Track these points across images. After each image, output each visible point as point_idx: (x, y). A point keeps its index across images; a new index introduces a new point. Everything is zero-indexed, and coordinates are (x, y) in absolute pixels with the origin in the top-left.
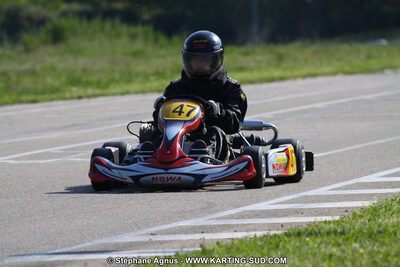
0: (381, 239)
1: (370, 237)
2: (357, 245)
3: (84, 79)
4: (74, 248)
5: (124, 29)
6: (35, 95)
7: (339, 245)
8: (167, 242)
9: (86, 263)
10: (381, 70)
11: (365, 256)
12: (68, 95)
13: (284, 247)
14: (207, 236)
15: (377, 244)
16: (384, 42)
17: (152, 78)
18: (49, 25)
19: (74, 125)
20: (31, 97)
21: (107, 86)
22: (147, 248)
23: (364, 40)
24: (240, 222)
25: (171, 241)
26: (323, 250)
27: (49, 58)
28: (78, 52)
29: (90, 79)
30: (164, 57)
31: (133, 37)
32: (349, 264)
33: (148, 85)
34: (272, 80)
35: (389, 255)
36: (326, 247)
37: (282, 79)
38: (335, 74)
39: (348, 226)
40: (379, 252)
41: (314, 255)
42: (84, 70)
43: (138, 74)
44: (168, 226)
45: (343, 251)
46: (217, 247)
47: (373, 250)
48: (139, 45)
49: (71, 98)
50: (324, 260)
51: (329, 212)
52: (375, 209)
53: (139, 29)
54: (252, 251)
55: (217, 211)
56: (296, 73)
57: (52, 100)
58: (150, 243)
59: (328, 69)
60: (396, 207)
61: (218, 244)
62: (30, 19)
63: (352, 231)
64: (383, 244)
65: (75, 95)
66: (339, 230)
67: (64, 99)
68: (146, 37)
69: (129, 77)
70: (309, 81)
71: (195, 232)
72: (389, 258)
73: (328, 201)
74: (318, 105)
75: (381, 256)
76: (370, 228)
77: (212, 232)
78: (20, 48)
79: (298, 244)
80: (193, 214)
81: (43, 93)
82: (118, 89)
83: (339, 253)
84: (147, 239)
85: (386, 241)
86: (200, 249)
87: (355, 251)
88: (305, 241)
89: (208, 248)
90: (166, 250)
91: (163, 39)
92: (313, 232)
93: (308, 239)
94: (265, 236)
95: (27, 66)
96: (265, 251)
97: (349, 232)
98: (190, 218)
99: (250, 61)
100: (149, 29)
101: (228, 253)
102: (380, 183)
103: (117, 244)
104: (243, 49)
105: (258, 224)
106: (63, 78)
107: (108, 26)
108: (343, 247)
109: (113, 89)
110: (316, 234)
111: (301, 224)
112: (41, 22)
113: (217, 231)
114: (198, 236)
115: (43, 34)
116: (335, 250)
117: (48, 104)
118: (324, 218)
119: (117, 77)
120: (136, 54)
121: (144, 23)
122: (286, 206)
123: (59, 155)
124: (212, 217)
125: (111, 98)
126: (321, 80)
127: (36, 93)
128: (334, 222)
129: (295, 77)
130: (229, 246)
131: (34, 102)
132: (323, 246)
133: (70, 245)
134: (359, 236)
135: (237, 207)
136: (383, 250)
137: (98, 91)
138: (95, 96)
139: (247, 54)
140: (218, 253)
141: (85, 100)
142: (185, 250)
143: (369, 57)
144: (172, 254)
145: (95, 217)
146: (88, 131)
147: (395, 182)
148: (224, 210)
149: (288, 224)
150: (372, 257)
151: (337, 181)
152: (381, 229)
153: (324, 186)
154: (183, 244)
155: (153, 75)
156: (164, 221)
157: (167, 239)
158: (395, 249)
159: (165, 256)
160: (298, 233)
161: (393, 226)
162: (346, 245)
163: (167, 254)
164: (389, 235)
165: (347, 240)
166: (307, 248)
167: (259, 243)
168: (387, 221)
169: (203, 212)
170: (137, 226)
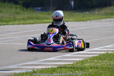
0: (84, 70)
1: (81, 69)
2: (77, 72)
3: (2, 20)
5: (14, 6)
7: (72, 71)
8: (23, 68)
10: (87, 20)
13: (57, 71)
14: (35, 67)
15: (83, 71)
16: (88, 12)
17: (21, 20)
21: (8, 22)
22: (18, 70)
23: (82, 11)
24: (45, 63)
25: (25, 68)
29: (4, 20)
30: (25, 14)
31: (16, 8)
33: (20, 22)
35: (86, 75)
36: (68, 72)
38: (73, 21)
39: (75, 66)
42: (2, 17)
43: (18, 19)
44: (24, 64)
46: (37, 71)
48: (18, 10)
51: (70, 61)
52: (83, 61)
53: (18, 6)
54: (47, 72)
55: (38, 60)
59: (71, 20)
60: (89, 61)
61: (38, 70)
63: (76, 67)
66: (72, 67)
68: (20, 8)
69: (15, 20)
71: (32, 66)
73: (70, 58)
75: (84, 75)
76: (81, 67)
79: (60, 71)
80: (31, 60)
85: (86, 71)
86: (32, 71)
91: (25, 9)
92: (65, 67)
93: (63, 69)
94: (51, 68)
96: (51, 72)
98: (30, 62)
99: (49, 16)
100: (21, 6)
101: (41, 72)
103: (9, 68)
105: (50, 64)
107: (9, 5)
108: (73, 72)
109: (10, 23)
110: (66, 68)
111: (62, 65)
113: (38, 66)
114: (32, 67)
116: (71, 73)
118: (68, 63)
119: (11, 20)
120: (17, 13)
121: (20, 4)
122: (58, 59)
124: (37, 61)
125: (9, 25)
128: (71, 64)
130: (41, 70)
132: (68, 71)
134: (78, 69)
135: (44, 59)
136: (85, 73)
137: (6, 23)
138: (5, 25)
139: (49, 14)
140: (38, 72)
142: (28, 71)
143: (83, 17)
144: (25, 72)
145: (3, 60)
147: (89, 53)
148: (40, 60)
149: (58, 64)
152: (84, 67)
154: (28, 69)
155: (22, 19)
156: (23, 62)
157: (23, 67)
158: (88, 73)
159: (23, 73)
160: (61, 67)
161: (88, 66)
162: (74, 71)
163: (23, 72)
164: (86, 69)
165: (75, 70)
166: (63, 72)
167: (50, 70)
168: (86, 65)
169: (34, 60)
170: (15, 63)
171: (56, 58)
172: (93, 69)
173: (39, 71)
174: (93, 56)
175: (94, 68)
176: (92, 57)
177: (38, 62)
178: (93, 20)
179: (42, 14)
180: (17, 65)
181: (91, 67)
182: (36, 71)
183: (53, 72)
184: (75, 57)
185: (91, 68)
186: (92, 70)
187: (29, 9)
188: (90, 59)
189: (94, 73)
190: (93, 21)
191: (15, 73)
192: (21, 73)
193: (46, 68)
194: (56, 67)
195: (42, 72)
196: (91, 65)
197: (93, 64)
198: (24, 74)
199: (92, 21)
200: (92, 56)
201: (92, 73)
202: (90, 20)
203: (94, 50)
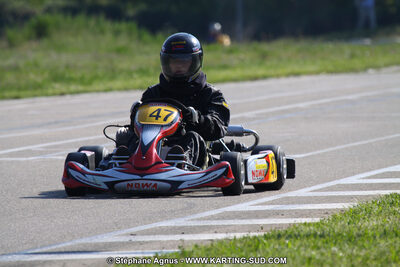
0: (360, 243)
1: (350, 241)
2: (334, 249)
3: (67, 76)
4: (54, 248)
5: (108, 25)
6: (18, 91)
7: (318, 248)
8: (147, 242)
9: (64, 264)
10: (365, 69)
11: (344, 260)
12: (50, 91)
13: (264, 250)
14: (186, 237)
15: (356, 248)
16: (368, 41)
17: (135, 76)
18: (33, 21)
19: (56, 123)
20: (14, 93)
21: (90, 83)
22: (127, 249)
23: (348, 38)
24: (221, 223)
25: (151, 242)
26: (302, 253)
27: (32, 54)
28: (60, 48)
29: (73, 75)
30: (147, 53)
31: (117, 33)
34: (255, 78)
35: (368, 259)
36: (305, 250)
37: (265, 77)
38: (317, 73)
39: (328, 229)
40: (358, 256)
41: (294, 259)
42: (67, 67)
43: (121, 71)
44: (149, 227)
45: (322, 254)
46: (196, 250)
47: (352, 254)
48: (123, 41)
49: (54, 94)
50: (303, 264)
51: (309, 213)
52: (355, 212)
53: (123, 26)
54: (232, 253)
55: (198, 211)
57: (35, 96)
58: (131, 243)
59: (311, 68)
60: (376, 209)
61: (196, 246)
63: (332, 234)
64: (363, 247)
65: (57, 91)
66: (319, 233)
67: (47, 95)
68: (130, 34)
69: (113, 74)
70: (293, 80)
71: (175, 233)
72: (368, 262)
73: (308, 203)
74: (301, 105)
75: (360, 260)
76: (350, 230)
77: (192, 233)
78: (4, 43)
79: (277, 246)
80: (174, 214)
81: (26, 88)
82: (101, 86)
83: (318, 257)
84: (127, 239)
85: (366, 244)
86: (177, 250)
87: (334, 254)
88: (284, 243)
89: (187, 250)
90: (146, 251)
91: (147, 36)
92: (292, 234)
93: (287, 242)
94: (244, 238)
95: (11, 61)
96: (244, 253)
97: (329, 235)
98: (170, 219)
99: (233, 59)
100: (133, 25)
102: (361, 184)
103: (96, 245)
105: (238, 226)
106: (46, 75)
107: (92, 22)
108: (323, 250)
109: (97, 85)
110: (296, 237)
111: (281, 225)
113: (197, 233)
114: (177, 237)
115: (27, 29)
116: (314, 253)
117: (31, 100)
118: (304, 220)
119: (100, 73)
120: (119, 51)
121: (128, 19)
122: (267, 207)
123: (41, 153)
124: (192, 217)
125: (95, 94)
126: (304, 79)
127: (19, 89)
128: (314, 224)
129: (278, 76)
130: (210, 246)
131: (17, 98)
132: (302, 248)
133: (50, 245)
134: (337, 238)
135: (218, 207)
136: (363, 253)
137: (81, 88)
138: (78, 92)
141: (68, 97)
142: (165, 251)
143: (353, 56)
144: (152, 255)
145: (76, 217)
146: (70, 128)
147: (376, 184)
148: (204, 211)
149: (268, 225)
150: (351, 260)
151: (317, 183)
152: (361, 232)
153: (305, 187)
154: (163, 245)
155: (137, 72)
156: (145, 221)
157: (147, 240)
160: (278, 235)
161: (373, 229)
162: (326, 248)
163: (146, 255)
164: (368, 238)
165: (327, 243)
166: (286, 250)
167: (239, 245)
168: (366, 224)
169: (184, 212)
170: (117, 226)
171: (262, 204)
172: (391, 238)
173: (200, 249)
174: (391, 192)
175: (397, 235)
176: (387, 196)
177: (198, 219)
178: (387, 65)
180: (125, 231)
181: (385, 231)
182: (191, 250)
183: (252, 251)
184: (327, 197)
185: (385, 234)
186: (390, 242)
188: (378, 205)
189: (394, 252)
193: (227, 239)
194: (262, 234)
195: (212, 252)
196: (383, 226)
197: (390, 222)
199: (384, 70)
200: (388, 192)
201: (390, 252)
202: (377, 67)
203: (395, 172)
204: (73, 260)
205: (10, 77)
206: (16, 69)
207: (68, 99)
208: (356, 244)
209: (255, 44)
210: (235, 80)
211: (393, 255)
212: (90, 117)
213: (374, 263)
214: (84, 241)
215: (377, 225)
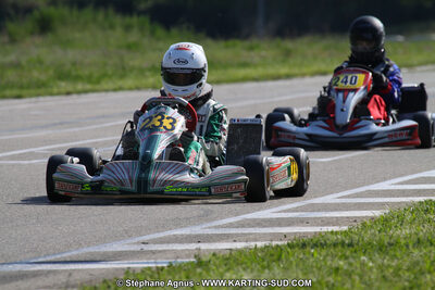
0: (392, 253)
1: (381, 250)
2: (363, 258)
3: (74, 73)
4: (58, 257)
5: (118, 20)
6: (20, 90)
7: (346, 258)
8: (160, 252)
9: (70, 273)
11: (375, 270)
12: (55, 90)
13: (287, 260)
14: (203, 246)
15: (387, 257)
16: (400, 38)
17: (148, 73)
18: (36, 14)
19: (61, 124)
20: (16, 92)
21: (98, 82)
22: (138, 258)
24: (240, 231)
25: (165, 251)
26: (329, 263)
27: (36, 49)
28: (67, 44)
29: (80, 73)
30: (160, 50)
31: (128, 28)
32: (357, 278)
33: (144, 81)
34: (278, 78)
35: (400, 269)
36: (332, 260)
37: (288, 77)
39: (357, 237)
40: (389, 266)
42: (74, 64)
43: (132, 69)
44: (162, 235)
45: (350, 264)
46: (213, 258)
47: (383, 264)
48: (134, 37)
49: (59, 94)
50: (330, 274)
51: (336, 222)
52: (386, 220)
53: (134, 20)
55: (215, 219)
56: (305, 70)
57: (38, 95)
58: (142, 253)
60: (409, 217)
61: (214, 255)
62: (15, 7)
63: (361, 243)
64: (394, 257)
65: (63, 90)
66: (347, 242)
67: (51, 94)
68: (142, 29)
69: (123, 71)
71: (191, 242)
72: (401, 273)
73: (336, 210)
75: (391, 270)
76: (380, 240)
77: (209, 242)
78: (6, 39)
80: (189, 221)
81: (28, 87)
82: (111, 85)
83: (346, 267)
84: (138, 248)
85: (398, 254)
86: (193, 260)
87: (363, 264)
88: (309, 252)
89: (204, 259)
90: (159, 261)
91: (160, 32)
92: (319, 243)
93: (312, 251)
94: (266, 247)
95: (11, 58)
96: (265, 263)
97: (357, 244)
98: (185, 227)
99: (254, 56)
100: (145, 19)
102: (392, 191)
103: (105, 253)
104: (247, 43)
105: (259, 234)
106: (51, 72)
107: (100, 16)
108: (351, 260)
109: (104, 85)
110: (322, 246)
111: (306, 234)
112: (28, 10)
113: (214, 241)
114: (193, 246)
115: (29, 24)
116: (341, 263)
117: (34, 99)
118: (330, 229)
119: (110, 72)
120: (129, 47)
121: (140, 13)
122: (290, 215)
123: (44, 156)
124: (209, 225)
125: (103, 94)
127: (21, 87)
128: (342, 233)
129: (303, 75)
130: (228, 255)
131: (19, 97)
132: (329, 258)
133: (54, 254)
134: (367, 248)
135: (237, 215)
136: (394, 263)
137: (88, 87)
138: (86, 92)
139: (251, 48)
140: (215, 265)
141: (75, 96)
142: (179, 260)
144: (165, 265)
145: (83, 224)
146: (77, 129)
147: (409, 190)
148: (222, 218)
149: (290, 233)
150: (382, 271)
151: (346, 189)
152: (392, 241)
153: (332, 193)
154: (177, 254)
155: (150, 70)
156: (158, 229)
157: (160, 249)
158: (407, 263)
159: (157, 268)
160: (302, 244)
161: (406, 238)
162: (354, 258)
163: (159, 265)
164: (400, 247)
165: (355, 252)
166: (311, 260)
167: (260, 254)
168: (398, 232)
169: (200, 219)
170: (127, 234)
171: (285, 211)
172: (425, 247)
173: (218, 258)
174: (426, 198)
175: (432, 244)
176: (421, 203)
177: (216, 227)
178: (421, 64)
179: (227, 47)
180: (137, 240)
181: (419, 239)
182: (208, 259)
183: (274, 261)
184: (356, 204)
185: (419, 242)
186: (424, 251)
187: (174, 31)
188: (412, 212)
189: (429, 262)
190: (424, 68)
191: (127, 271)
192: (150, 268)
193: (247, 248)
194: (286, 243)
195: (232, 262)
196: (416, 234)
197: (424, 231)
198: (164, 272)
199: (419, 69)
200: (422, 199)
201: (424, 262)
202: (410, 66)
203: (429, 178)
204: (79, 270)
205: (11, 75)
206: (17, 65)
207: (74, 99)
208: (387, 254)
209: (278, 40)
210: (256, 80)
211: (427, 266)
212: (98, 117)
213: (407, 274)
214: (92, 249)
215: (410, 234)
